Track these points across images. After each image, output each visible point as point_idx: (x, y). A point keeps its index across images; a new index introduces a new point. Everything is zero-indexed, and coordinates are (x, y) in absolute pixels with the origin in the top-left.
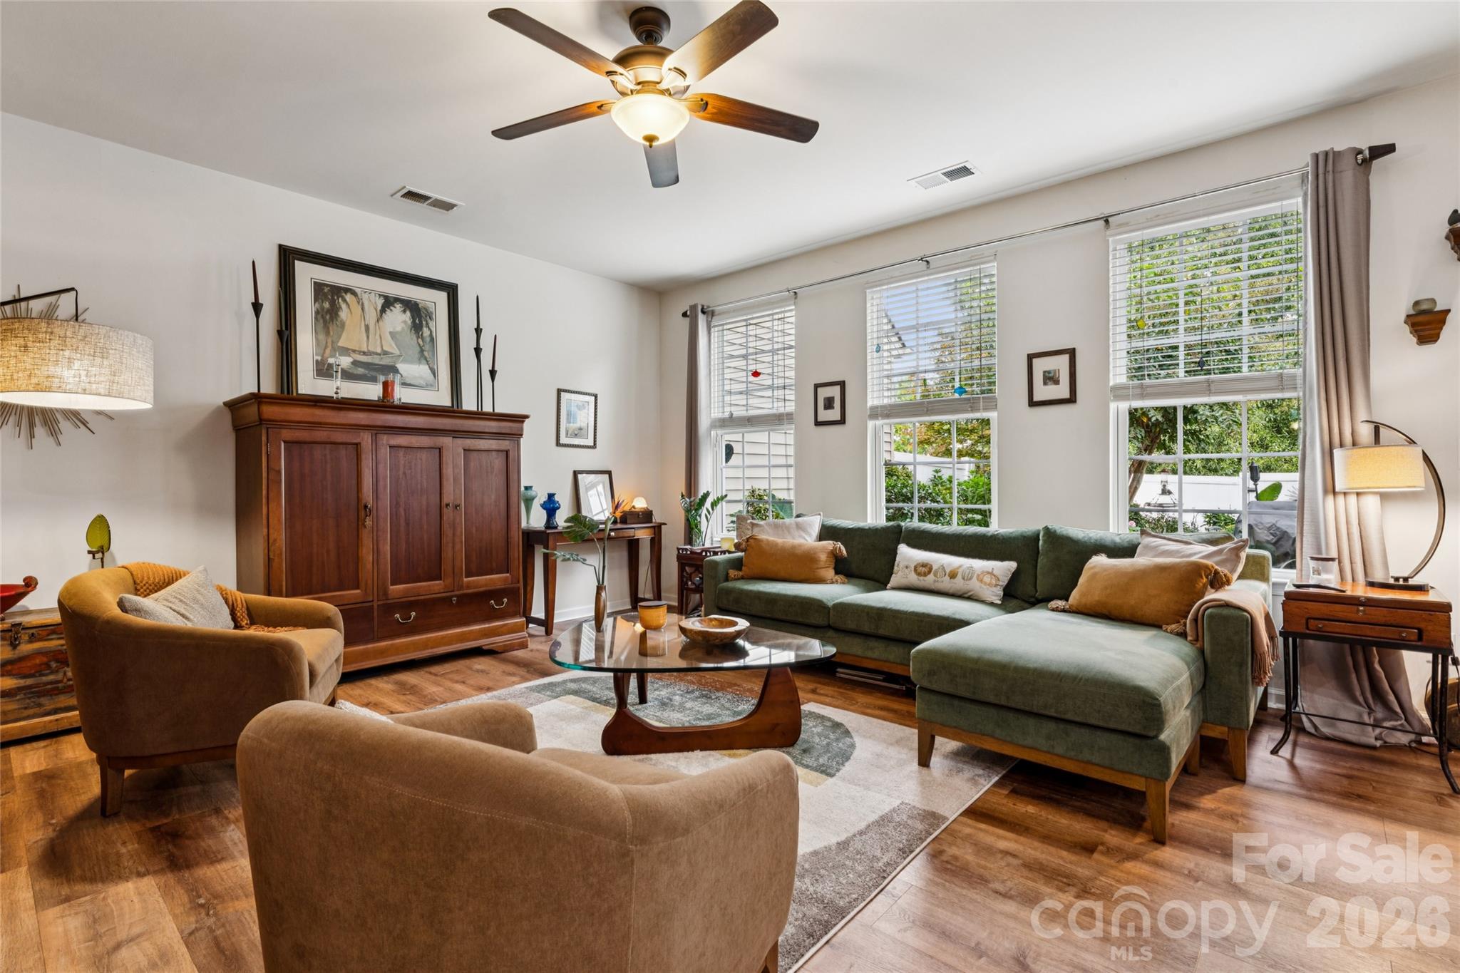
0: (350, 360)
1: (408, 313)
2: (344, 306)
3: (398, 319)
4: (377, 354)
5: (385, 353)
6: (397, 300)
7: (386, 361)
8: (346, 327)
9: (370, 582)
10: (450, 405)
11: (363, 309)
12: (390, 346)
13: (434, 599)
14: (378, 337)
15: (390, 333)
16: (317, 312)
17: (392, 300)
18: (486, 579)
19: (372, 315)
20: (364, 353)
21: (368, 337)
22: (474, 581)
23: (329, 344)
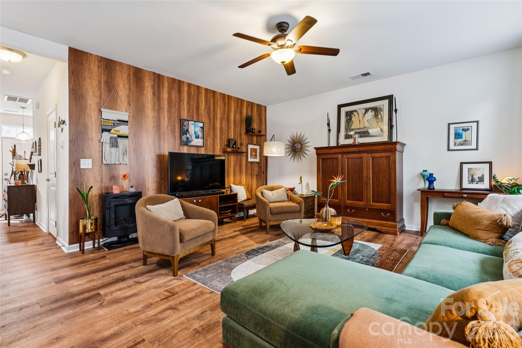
0: (354, 132)
1: (373, 112)
2: (353, 116)
3: (370, 114)
4: (362, 128)
5: (365, 127)
6: (370, 109)
7: (365, 130)
8: (354, 123)
9: (340, 198)
10: (387, 140)
11: (359, 115)
12: (367, 125)
13: (360, 208)
14: (363, 122)
15: (367, 120)
16: (346, 120)
17: (368, 109)
18: (380, 205)
19: (361, 116)
20: (358, 129)
21: (360, 124)
22: (375, 204)
23: (349, 129)
